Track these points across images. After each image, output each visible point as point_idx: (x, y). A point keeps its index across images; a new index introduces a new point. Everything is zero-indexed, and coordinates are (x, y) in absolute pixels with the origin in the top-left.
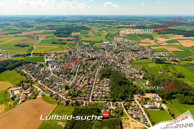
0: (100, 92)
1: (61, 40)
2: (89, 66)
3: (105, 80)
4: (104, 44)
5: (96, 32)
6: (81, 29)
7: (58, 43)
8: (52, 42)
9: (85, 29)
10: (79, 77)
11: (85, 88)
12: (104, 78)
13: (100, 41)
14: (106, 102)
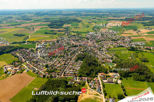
0: (71, 70)
1: (53, 31)
2: (70, 51)
3: (79, 62)
4: (90, 34)
5: (85, 24)
6: (73, 21)
7: (50, 34)
8: (45, 33)
9: (76, 21)
10: (59, 59)
11: (60, 67)
12: (78, 61)
13: (86, 32)
14: (74, 77)
